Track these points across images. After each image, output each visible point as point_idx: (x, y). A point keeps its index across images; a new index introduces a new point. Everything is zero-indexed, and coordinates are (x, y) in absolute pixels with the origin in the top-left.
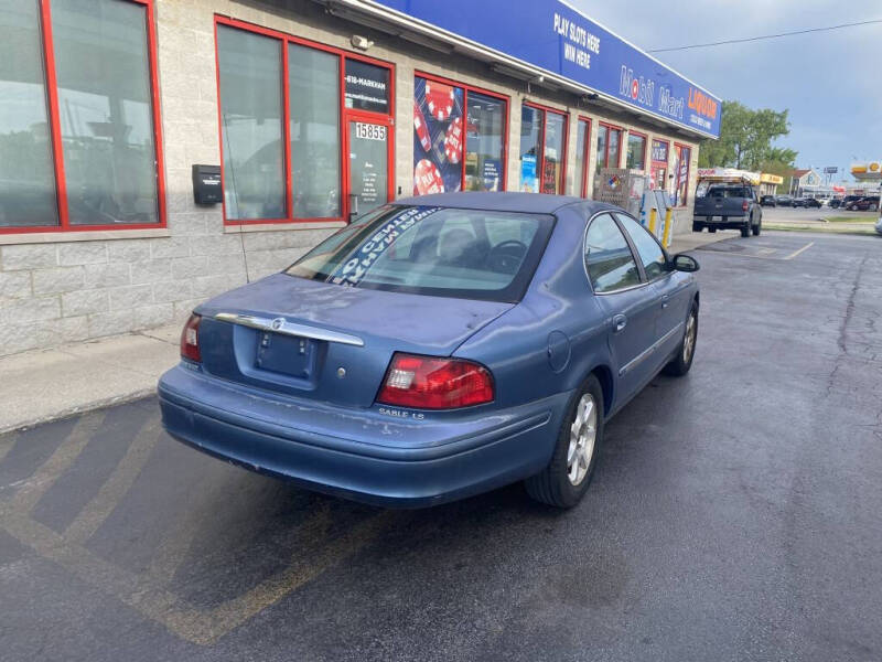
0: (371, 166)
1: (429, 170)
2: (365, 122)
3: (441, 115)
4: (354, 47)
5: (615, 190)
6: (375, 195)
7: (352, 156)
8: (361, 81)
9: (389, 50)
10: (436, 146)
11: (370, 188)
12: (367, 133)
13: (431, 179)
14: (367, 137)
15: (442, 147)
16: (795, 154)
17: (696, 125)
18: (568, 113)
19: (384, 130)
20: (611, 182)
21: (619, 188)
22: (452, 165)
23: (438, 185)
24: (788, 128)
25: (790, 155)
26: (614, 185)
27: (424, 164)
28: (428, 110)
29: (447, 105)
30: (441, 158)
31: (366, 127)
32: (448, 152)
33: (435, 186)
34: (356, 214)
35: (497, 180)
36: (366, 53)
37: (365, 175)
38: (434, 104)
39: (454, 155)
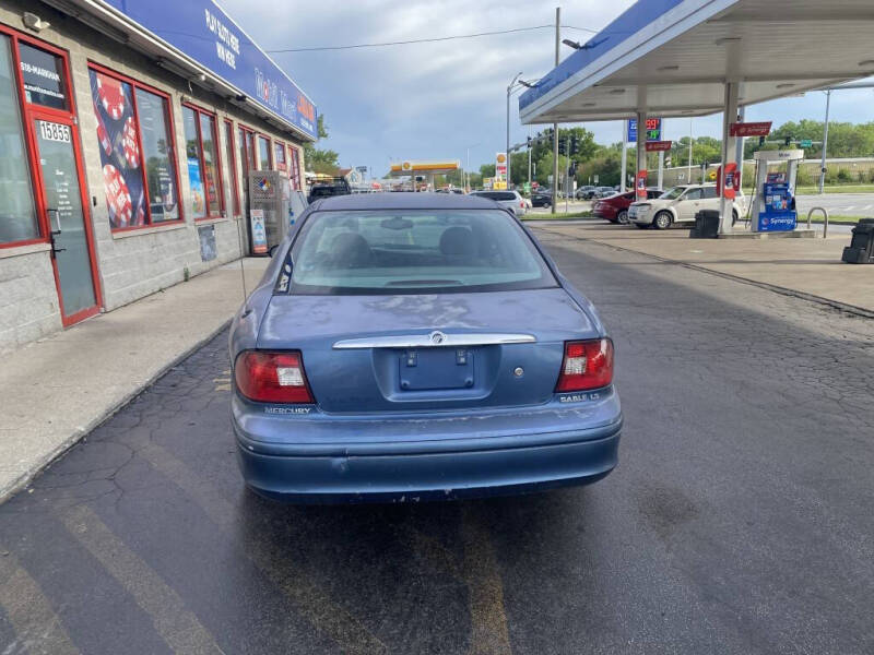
0: (61, 173)
1: (114, 176)
2: (49, 121)
3: (115, 114)
4: (27, 27)
5: (266, 193)
6: (70, 208)
7: (42, 162)
8: (35, 69)
9: (61, 34)
10: (116, 149)
11: (64, 200)
12: (51, 133)
13: (118, 187)
14: (53, 139)
15: (122, 150)
16: (336, 155)
17: (304, 128)
18: (215, 114)
19: (67, 130)
20: (262, 185)
21: (270, 190)
22: (132, 170)
23: (125, 193)
24: (326, 131)
25: (333, 157)
26: (265, 188)
27: (109, 169)
28: (104, 108)
29: (118, 102)
30: (122, 162)
31: (50, 127)
32: (127, 155)
33: (122, 195)
34: (59, 232)
35: (170, 185)
36: (40, 36)
37: (57, 184)
38: (108, 101)
39: (133, 158)
